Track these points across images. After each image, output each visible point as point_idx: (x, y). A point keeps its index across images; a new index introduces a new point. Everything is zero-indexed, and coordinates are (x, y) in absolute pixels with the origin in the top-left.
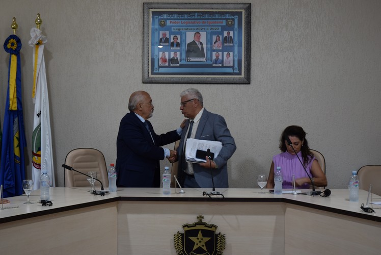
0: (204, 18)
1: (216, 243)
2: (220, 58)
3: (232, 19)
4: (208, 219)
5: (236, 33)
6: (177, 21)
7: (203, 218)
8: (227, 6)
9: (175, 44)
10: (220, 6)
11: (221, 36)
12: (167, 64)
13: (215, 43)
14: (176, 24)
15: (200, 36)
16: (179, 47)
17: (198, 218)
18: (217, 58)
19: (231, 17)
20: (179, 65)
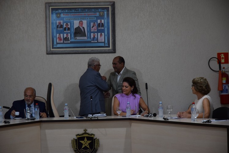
0: (85, 11)
1: (95, 144)
2: (96, 36)
3: (102, 12)
4: (90, 131)
5: (106, 21)
6: (68, 14)
7: (87, 130)
8: (100, 4)
9: (67, 28)
10: (95, 4)
11: (96, 23)
12: (62, 42)
13: (92, 27)
14: (67, 16)
15: (82, 23)
16: (69, 30)
17: (84, 130)
18: (94, 37)
19: (102, 11)
20: (69, 42)
